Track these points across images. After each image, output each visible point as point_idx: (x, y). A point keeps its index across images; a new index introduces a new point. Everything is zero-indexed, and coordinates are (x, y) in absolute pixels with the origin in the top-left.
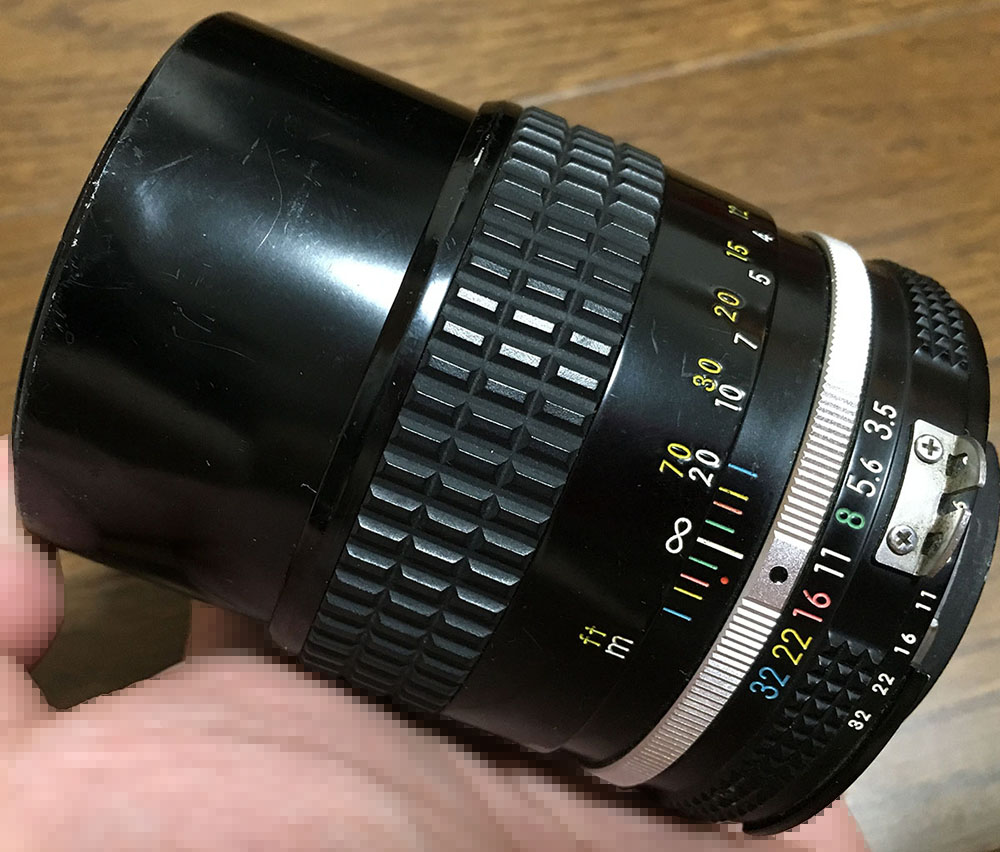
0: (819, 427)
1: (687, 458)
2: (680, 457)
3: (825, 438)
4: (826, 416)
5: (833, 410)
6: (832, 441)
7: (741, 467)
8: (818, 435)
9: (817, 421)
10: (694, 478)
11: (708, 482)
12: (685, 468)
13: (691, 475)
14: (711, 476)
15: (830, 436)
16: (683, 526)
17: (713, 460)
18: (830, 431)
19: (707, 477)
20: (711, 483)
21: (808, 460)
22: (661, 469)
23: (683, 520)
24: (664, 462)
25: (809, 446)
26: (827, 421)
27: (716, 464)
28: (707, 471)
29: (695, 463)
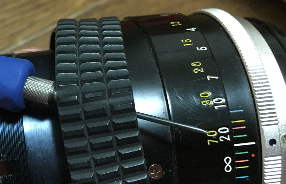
0: (255, 80)
1: (216, 135)
2: (213, 135)
3: (259, 83)
4: (254, 75)
5: (256, 71)
6: (262, 83)
7: (235, 110)
8: (256, 84)
9: (253, 78)
10: (222, 140)
11: (228, 139)
12: (217, 138)
13: (221, 140)
14: (228, 136)
15: (261, 81)
16: (228, 160)
17: (226, 130)
18: (259, 79)
19: (227, 137)
20: (230, 139)
21: (258, 94)
22: (209, 144)
23: (227, 158)
24: (209, 141)
25: (256, 89)
26: (256, 76)
27: (227, 131)
28: (226, 135)
29: (220, 135)
